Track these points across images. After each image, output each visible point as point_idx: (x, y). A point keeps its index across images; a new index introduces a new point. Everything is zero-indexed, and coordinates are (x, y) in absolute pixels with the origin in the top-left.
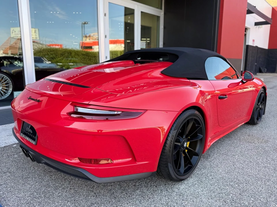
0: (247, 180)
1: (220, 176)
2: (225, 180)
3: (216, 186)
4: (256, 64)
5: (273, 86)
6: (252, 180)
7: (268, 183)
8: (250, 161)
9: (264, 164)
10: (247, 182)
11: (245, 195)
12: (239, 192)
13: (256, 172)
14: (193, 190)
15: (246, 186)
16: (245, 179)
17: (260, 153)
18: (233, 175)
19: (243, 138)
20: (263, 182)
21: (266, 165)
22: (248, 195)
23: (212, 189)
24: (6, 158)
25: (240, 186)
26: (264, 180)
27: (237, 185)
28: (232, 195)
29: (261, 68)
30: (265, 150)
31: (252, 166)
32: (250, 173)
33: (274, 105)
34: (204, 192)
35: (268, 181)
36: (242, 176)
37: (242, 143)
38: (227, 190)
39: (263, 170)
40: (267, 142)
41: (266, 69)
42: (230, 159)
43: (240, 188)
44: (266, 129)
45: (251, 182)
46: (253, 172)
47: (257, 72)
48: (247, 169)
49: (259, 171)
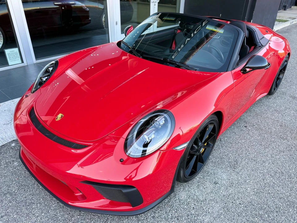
0: (278, 205)
1: (249, 200)
2: (253, 205)
6: (283, 206)
8: (282, 172)
13: (288, 192)
16: (276, 204)
17: (294, 159)
24: (5, 167)
25: (270, 217)
27: (267, 216)
31: (284, 181)
32: (281, 193)
39: (295, 189)
42: (260, 169)
43: (270, 220)
45: (282, 210)
46: (284, 191)
47: (293, 5)
48: (278, 187)
49: (291, 190)
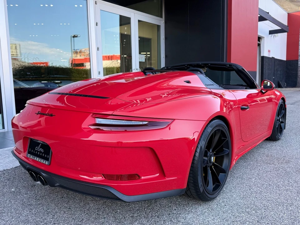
0: (266, 205)
1: (234, 202)
2: (239, 206)
3: (230, 213)
4: (274, 78)
5: (294, 101)
6: (272, 205)
7: (291, 208)
8: (269, 184)
9: (285, 187)
10: (266, 208)
11: (264, 223)
12: (257, 220)
13: (277, 196)
14: (202, 220)
15: (265, 212)
16: (264, 204)
18: (250, 200)
19: (260, 158)
20: (285, 207)
21: (288, 188)
22: (267, 222)
23: (224, 217)
25: (258, 213)
26: (285, 205)
27: (254, 212)
28: (248, 223)
29: (280, 82)
30: (287, 172)
31: (272, 189)
32: (269, 197)
33: (296, 122)
34: (215, 221)
35: (291, 206)
36: (260, 201)
37: (260, 165)
38: (243, 218)
39: (284, 194)
40: (288, 162)
41: (286, 84)
42: (246, 183)
43: (257, 214)
44: (287, 149)
45: (270, 208)
46: (272, 196)
48: (266, 193)
49: (280, 195)
